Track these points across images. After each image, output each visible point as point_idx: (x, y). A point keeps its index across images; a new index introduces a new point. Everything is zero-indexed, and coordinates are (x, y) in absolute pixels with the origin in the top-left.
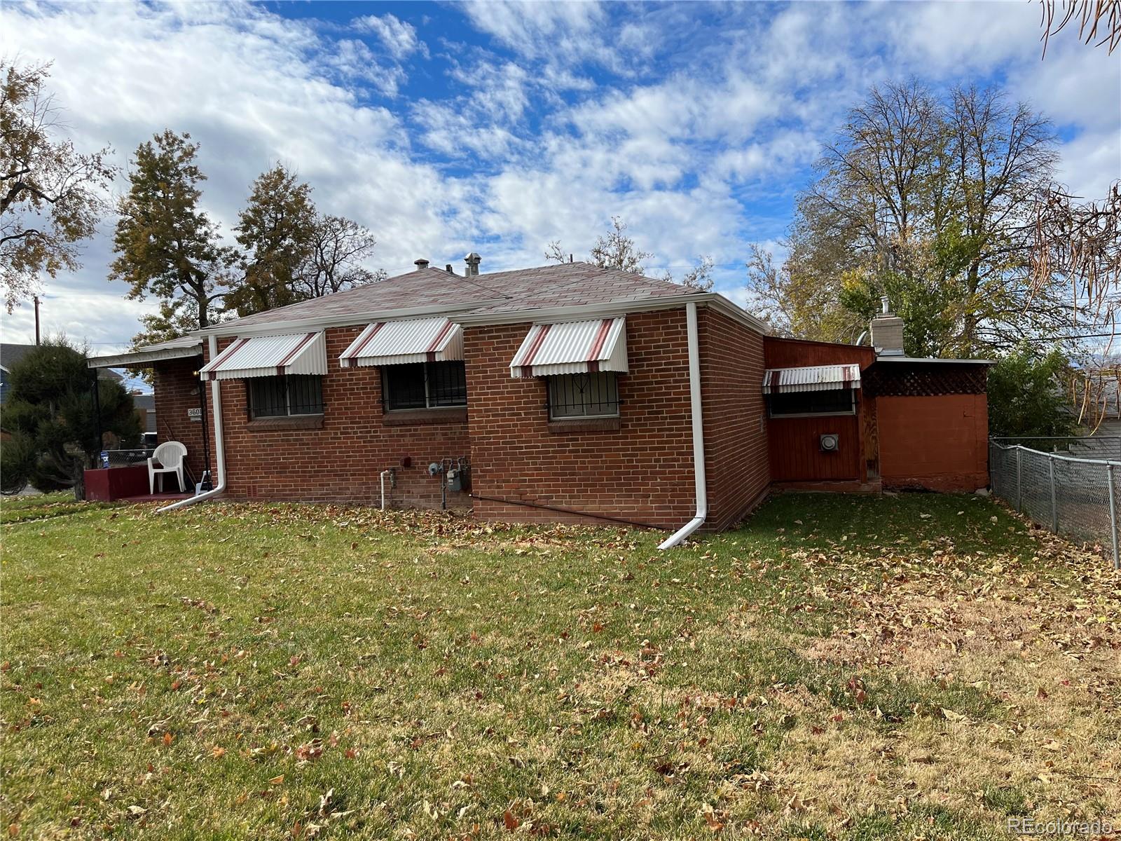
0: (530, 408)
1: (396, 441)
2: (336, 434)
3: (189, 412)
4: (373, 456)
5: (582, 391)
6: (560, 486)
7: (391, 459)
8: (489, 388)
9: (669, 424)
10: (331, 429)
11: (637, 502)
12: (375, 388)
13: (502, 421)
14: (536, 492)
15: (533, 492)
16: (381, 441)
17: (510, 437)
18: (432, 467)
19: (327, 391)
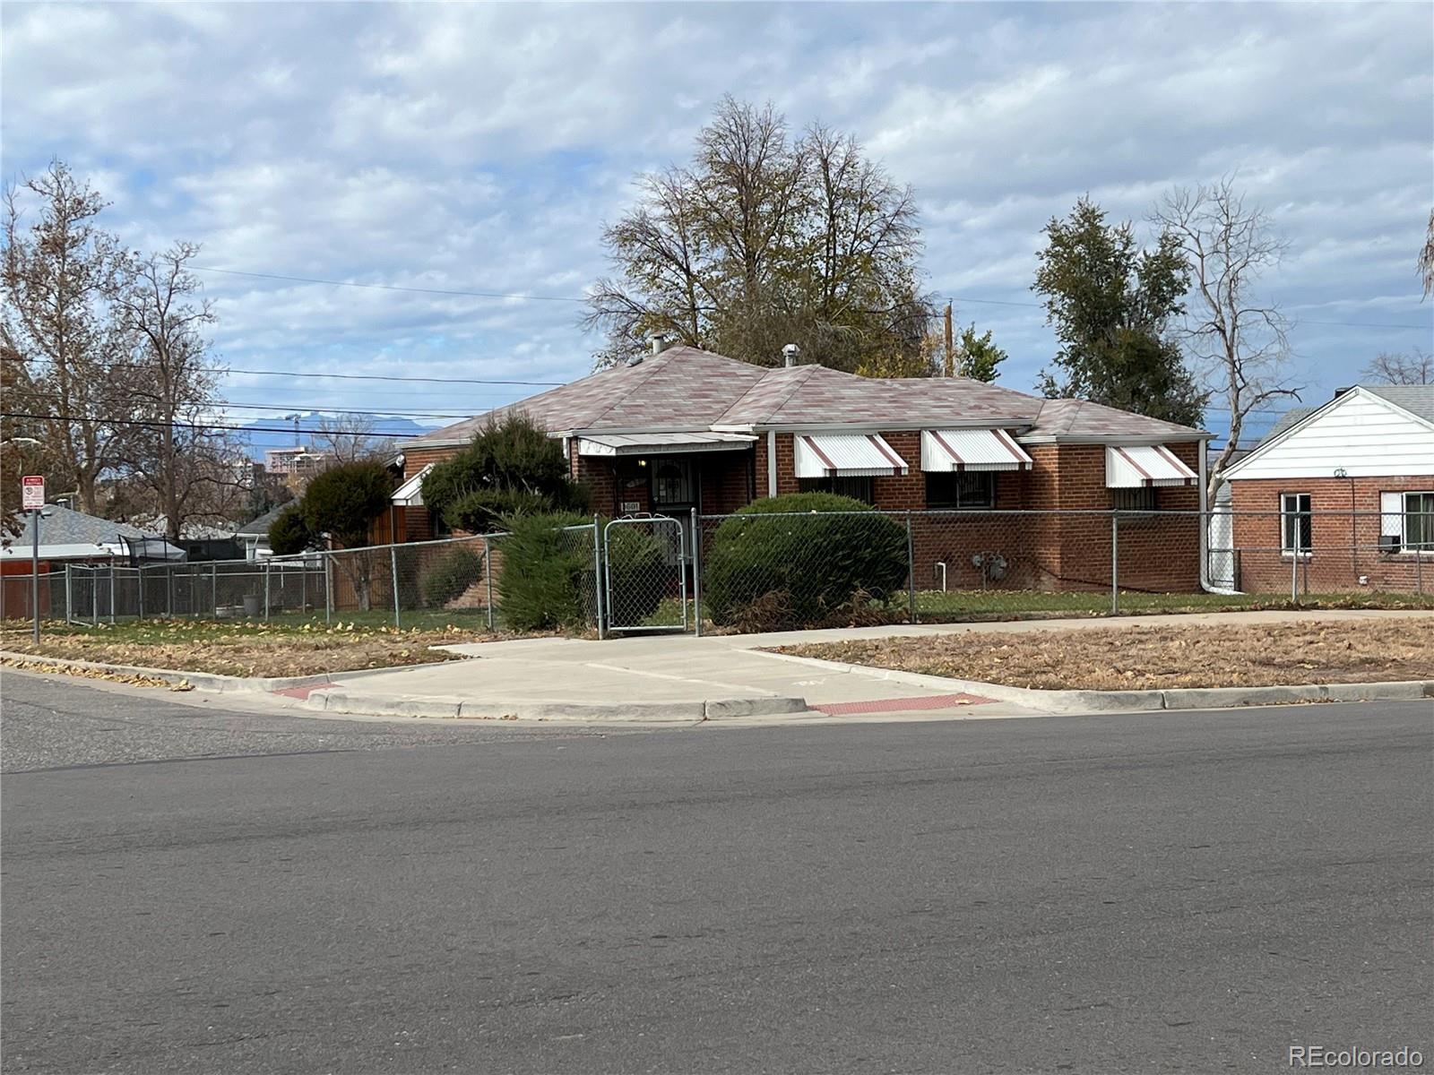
1: (937, 536)
3: (622, 507)
5: (1135, 498)
12: (921, 489)
18: (976, 559)
19: (877, 490)
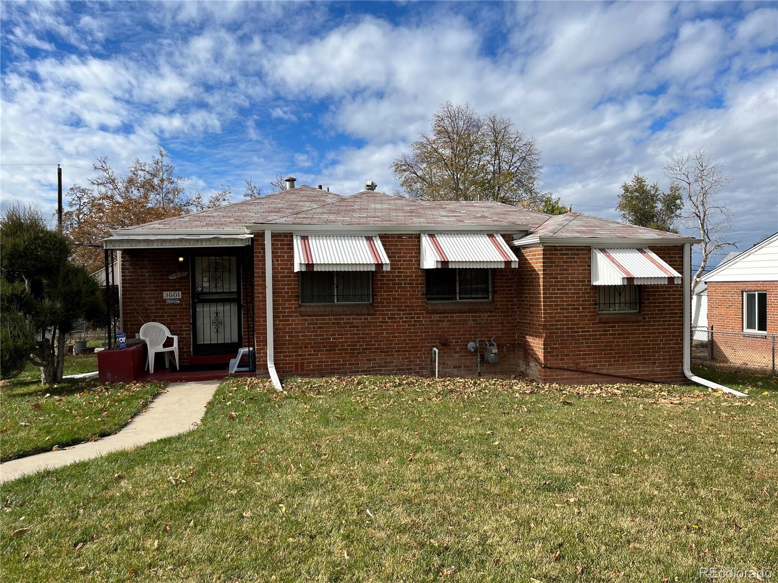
0: (586, 305)
1: (436, 325)
2: (385, 318)
3: (164, 295)
4: (415, 336)
5: (620, 295)
6: (603, 358)
7: (431, 339)
8: (558, 290)
9: (669, 317)
10: (380, 315)
11: (649, 367)
12: (420, 284)
13: (567, 313)
14: (587, 362)
15: (584, 362)
16: (423, 325)
17: (572, 325)
18: (471, 345)
19: (377, 284)
